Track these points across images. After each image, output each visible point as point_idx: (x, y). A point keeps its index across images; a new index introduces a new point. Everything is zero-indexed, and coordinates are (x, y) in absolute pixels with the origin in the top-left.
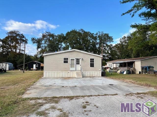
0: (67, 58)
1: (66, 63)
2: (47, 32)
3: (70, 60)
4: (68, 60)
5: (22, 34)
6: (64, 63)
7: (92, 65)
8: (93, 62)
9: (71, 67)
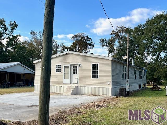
0: (60, 65)
1: (59, 72)
2: (119, 27)
3: (64, 67)
4: (60, 67)
5: (87, 37)
6: (57, 71)
7: (95, 75)
8: (97, 70)
9: (64, 79)
